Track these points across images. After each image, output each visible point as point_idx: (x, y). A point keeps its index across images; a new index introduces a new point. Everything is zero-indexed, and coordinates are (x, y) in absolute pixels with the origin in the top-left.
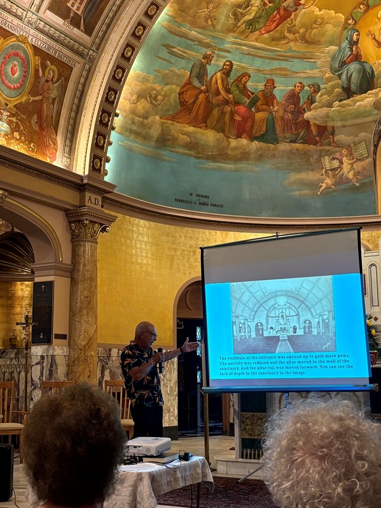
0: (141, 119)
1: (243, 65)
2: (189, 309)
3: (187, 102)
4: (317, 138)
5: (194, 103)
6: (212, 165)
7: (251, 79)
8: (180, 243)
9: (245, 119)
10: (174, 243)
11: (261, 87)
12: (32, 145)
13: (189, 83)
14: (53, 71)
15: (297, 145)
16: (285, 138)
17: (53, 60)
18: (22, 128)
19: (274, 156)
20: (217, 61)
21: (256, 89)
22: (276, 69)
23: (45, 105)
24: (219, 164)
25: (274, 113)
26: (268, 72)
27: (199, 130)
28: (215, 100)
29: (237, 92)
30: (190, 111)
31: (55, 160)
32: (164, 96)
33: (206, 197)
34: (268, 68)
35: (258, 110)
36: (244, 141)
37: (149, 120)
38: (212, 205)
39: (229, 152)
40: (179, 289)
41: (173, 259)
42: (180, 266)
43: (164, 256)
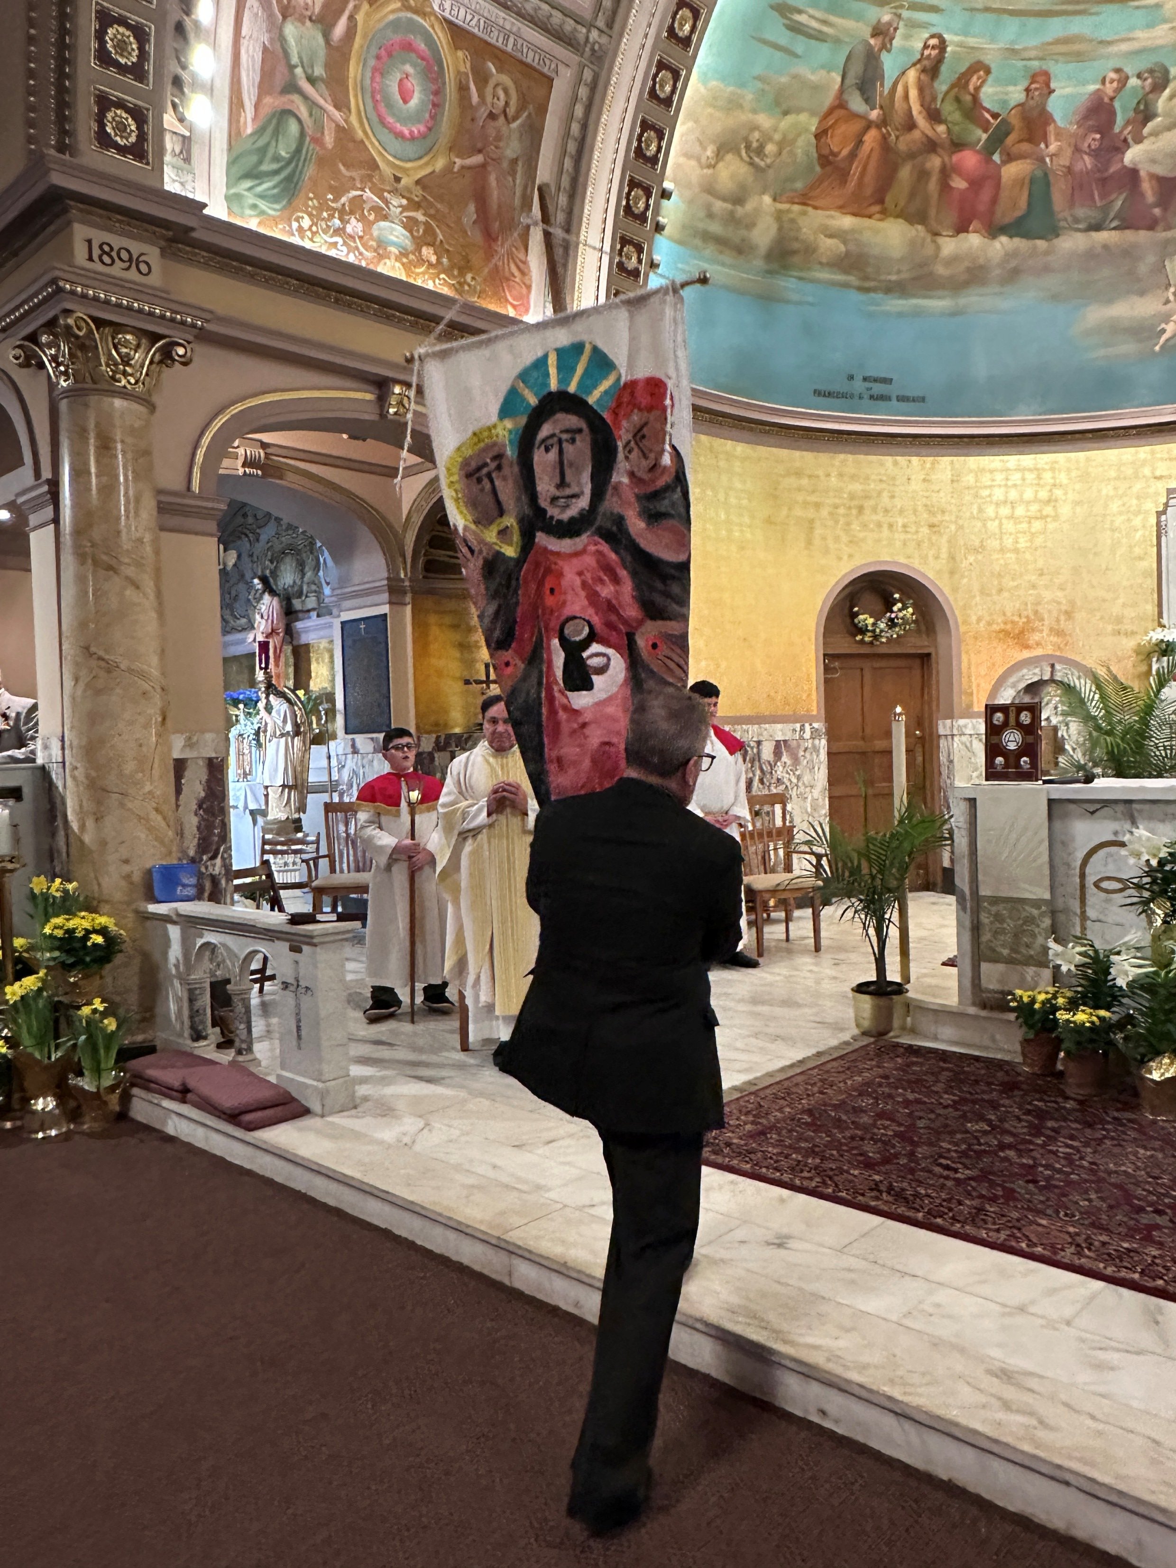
0: (729, 206)
1: (972, 41)
3: (835, 155)
4: (1157, 211)
5: (853, 155)
6: (896, 304)
7: (990, 79)
8: (827, 491)
9: (976, 184)
10: (813, 492)
11: (1016, 94)
12: (469, 277)
13: (840, 104)
14: (506, 91)
15: (1103, 236)
16: (1077, 220)
17: (502, 58)
18: (441, 237)
19: (1047, 269)
20: (907, 37)
21: (1005, 102)
22: (1058, 42)
23: (492, 180)
24: (914, 301)
25: (1048, 160)
26: (1033, 54)
27: (866, 222)
28: (904, 143)
29: (957, 116)
30: (843, 176)
31: (527, 311)
32: (781, 145)
33: (887, 381)
34: (1033, 42)
35: (1009, 158)
36: (974, 240)
37: (749, 206)
38: (901, 399)
39: (941, 270)
40: (826, 592)
41: (813, 528)
42: (829, 541)
43: (792, 521)
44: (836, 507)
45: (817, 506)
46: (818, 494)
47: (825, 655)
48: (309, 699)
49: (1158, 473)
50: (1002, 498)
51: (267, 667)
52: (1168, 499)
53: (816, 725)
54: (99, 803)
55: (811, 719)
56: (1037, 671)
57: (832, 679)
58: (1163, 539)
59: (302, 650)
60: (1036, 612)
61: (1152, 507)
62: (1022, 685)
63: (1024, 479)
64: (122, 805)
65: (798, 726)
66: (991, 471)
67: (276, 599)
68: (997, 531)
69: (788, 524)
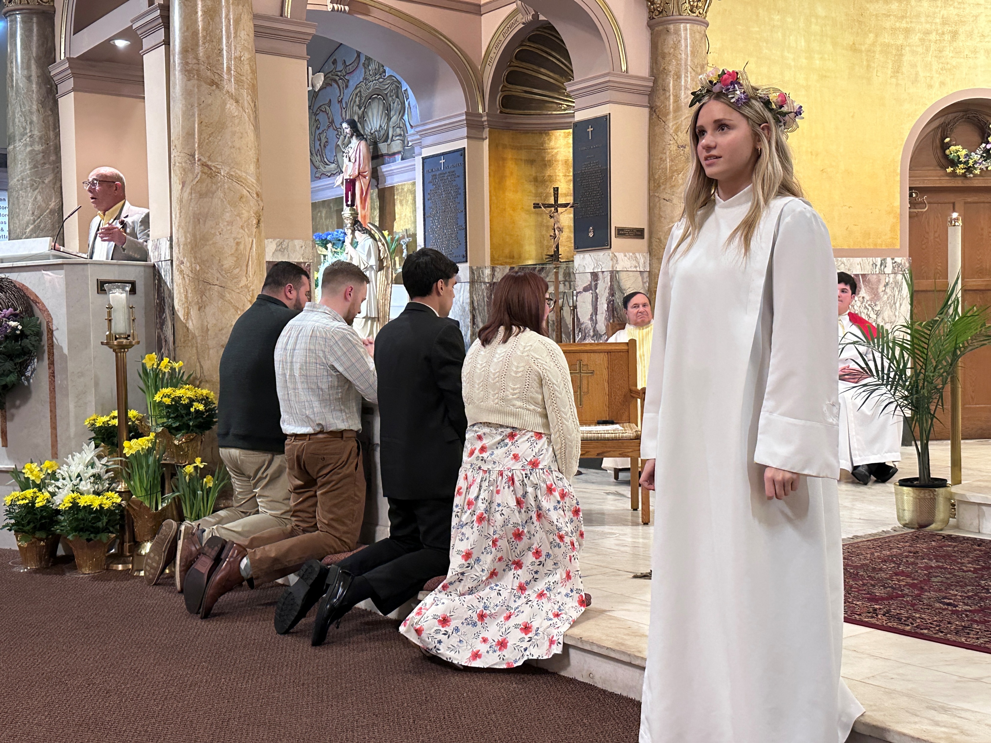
2: (943, 166)
40: (914, 122)
41: (902, 55)
42: (919, 69)
43: (878, 49)
44: (927, 33)
45: (907, 31)
46: (908, 20)
47: (911, 189)
48: (392, 239)
51: (353, 204)
53: (898, 260)
54: (202, 294)
55: (893, 253)
57: (917, 215)
59: (387, 194)
64: (222, 297)
65: (879, 260)
67: (363, 143)
69: (874, 52)
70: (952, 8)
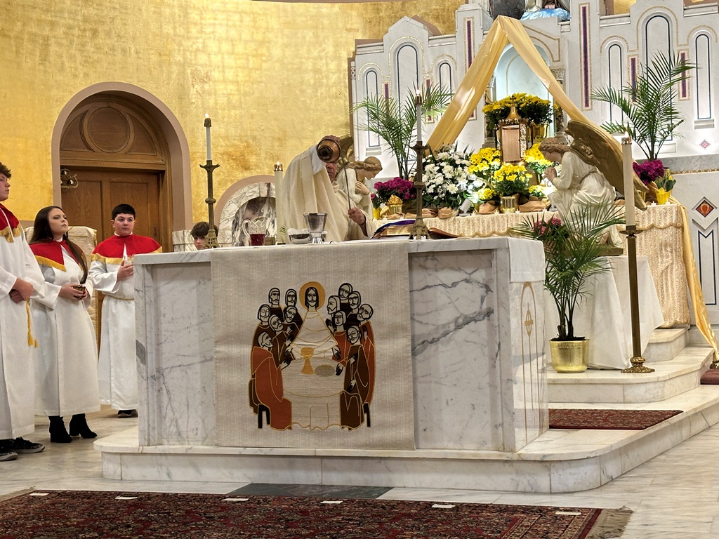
2: (90, 148)
8: (62, 11)
10: (48, 10)
40: (62, 107)
41: (47, 45)
42: (64, 59)
43: (26, 37)
44: (70, 28)
45: (53, 24)
46: (53, 14)
47: (62, 167)
49: (349, 26)
50: (224, 35)
52: (356, 48)
56: (256, 189)
57: (69, 190)
58: (353, 81)
60: (254, 138)
61: (345, 55)
62: (244, 201)
63: (241, 21)
66: (213, 11)
68: (220, 64)
69: (22, 39)
70: (91, 9)
